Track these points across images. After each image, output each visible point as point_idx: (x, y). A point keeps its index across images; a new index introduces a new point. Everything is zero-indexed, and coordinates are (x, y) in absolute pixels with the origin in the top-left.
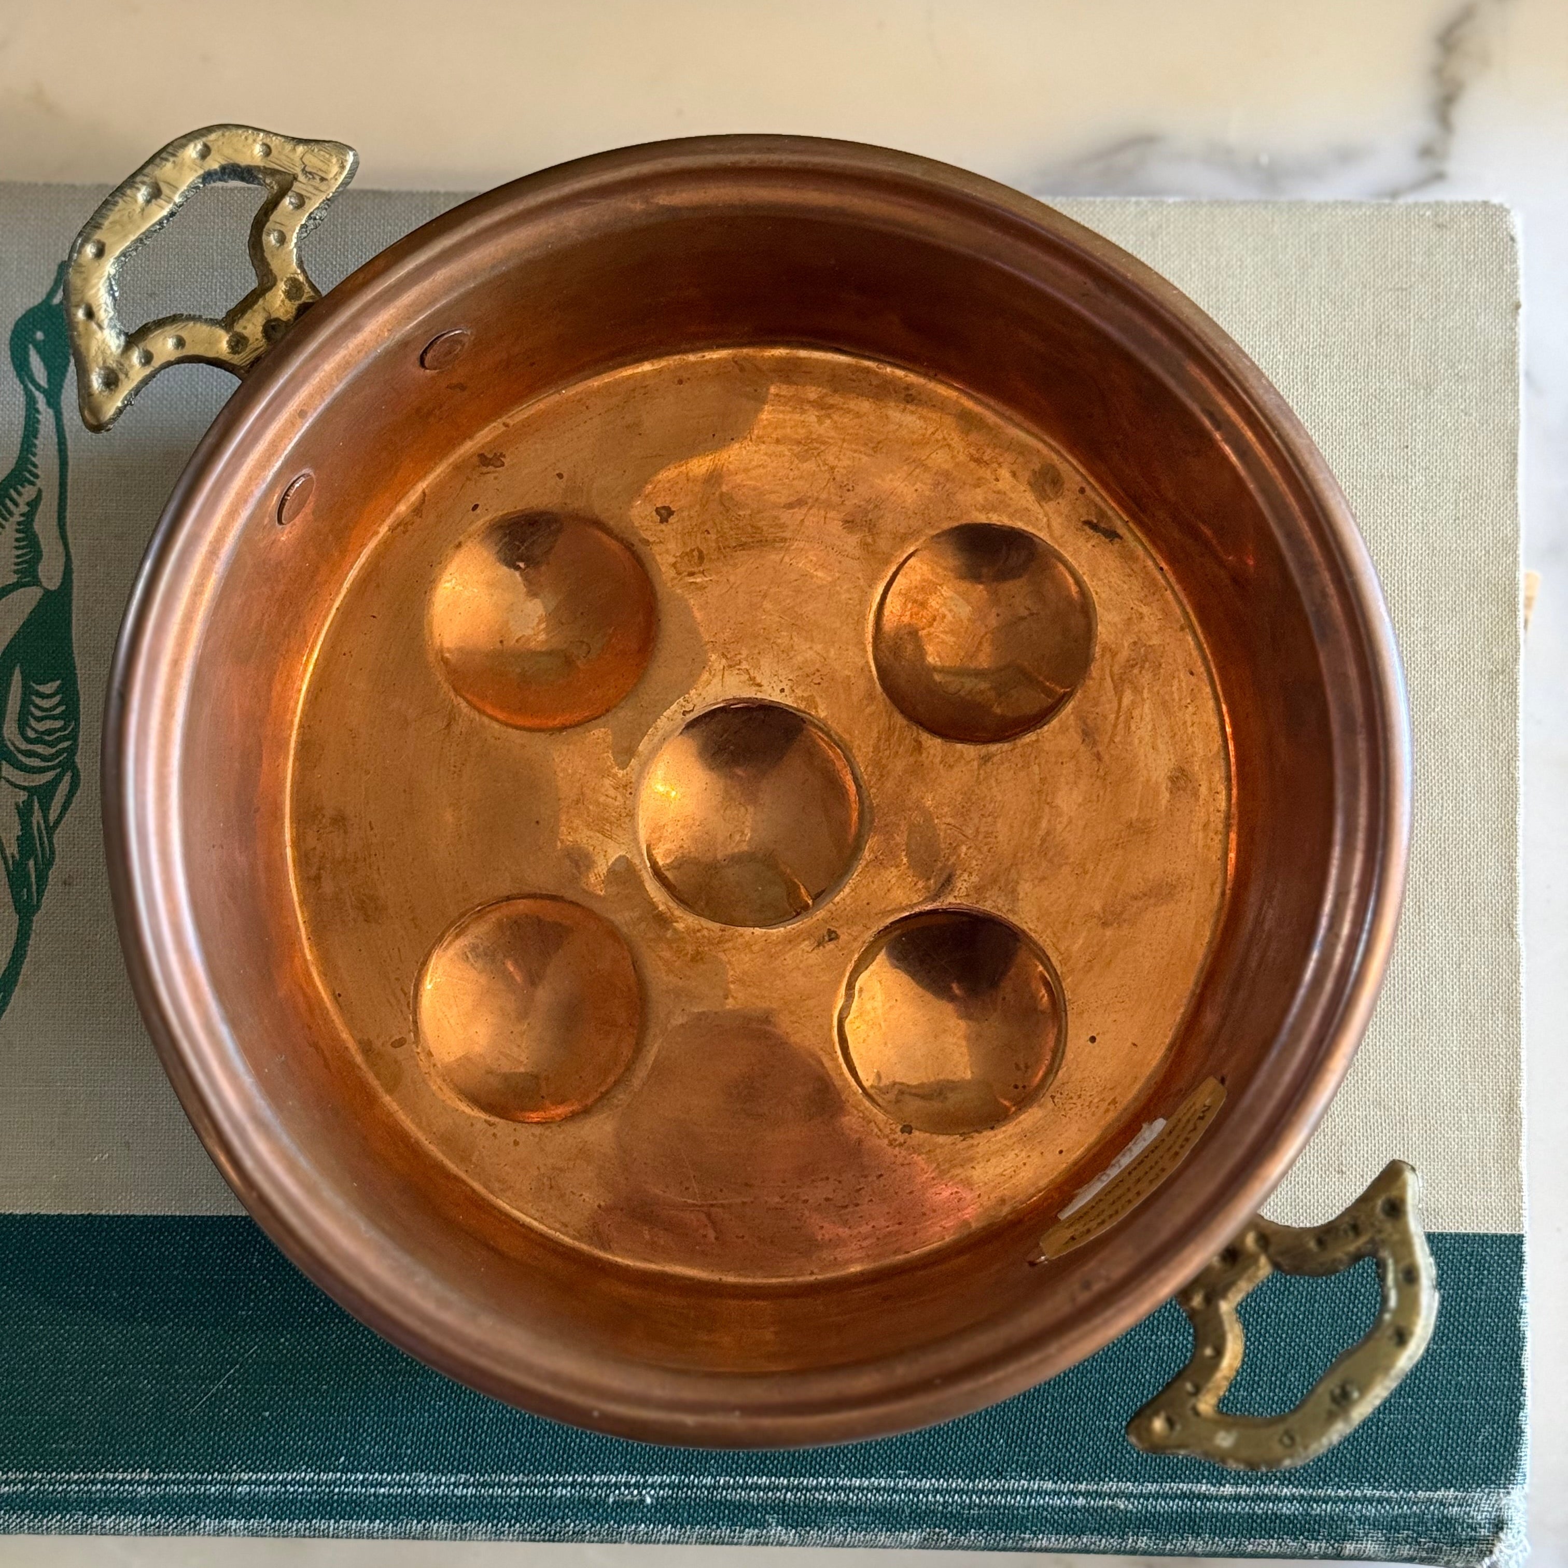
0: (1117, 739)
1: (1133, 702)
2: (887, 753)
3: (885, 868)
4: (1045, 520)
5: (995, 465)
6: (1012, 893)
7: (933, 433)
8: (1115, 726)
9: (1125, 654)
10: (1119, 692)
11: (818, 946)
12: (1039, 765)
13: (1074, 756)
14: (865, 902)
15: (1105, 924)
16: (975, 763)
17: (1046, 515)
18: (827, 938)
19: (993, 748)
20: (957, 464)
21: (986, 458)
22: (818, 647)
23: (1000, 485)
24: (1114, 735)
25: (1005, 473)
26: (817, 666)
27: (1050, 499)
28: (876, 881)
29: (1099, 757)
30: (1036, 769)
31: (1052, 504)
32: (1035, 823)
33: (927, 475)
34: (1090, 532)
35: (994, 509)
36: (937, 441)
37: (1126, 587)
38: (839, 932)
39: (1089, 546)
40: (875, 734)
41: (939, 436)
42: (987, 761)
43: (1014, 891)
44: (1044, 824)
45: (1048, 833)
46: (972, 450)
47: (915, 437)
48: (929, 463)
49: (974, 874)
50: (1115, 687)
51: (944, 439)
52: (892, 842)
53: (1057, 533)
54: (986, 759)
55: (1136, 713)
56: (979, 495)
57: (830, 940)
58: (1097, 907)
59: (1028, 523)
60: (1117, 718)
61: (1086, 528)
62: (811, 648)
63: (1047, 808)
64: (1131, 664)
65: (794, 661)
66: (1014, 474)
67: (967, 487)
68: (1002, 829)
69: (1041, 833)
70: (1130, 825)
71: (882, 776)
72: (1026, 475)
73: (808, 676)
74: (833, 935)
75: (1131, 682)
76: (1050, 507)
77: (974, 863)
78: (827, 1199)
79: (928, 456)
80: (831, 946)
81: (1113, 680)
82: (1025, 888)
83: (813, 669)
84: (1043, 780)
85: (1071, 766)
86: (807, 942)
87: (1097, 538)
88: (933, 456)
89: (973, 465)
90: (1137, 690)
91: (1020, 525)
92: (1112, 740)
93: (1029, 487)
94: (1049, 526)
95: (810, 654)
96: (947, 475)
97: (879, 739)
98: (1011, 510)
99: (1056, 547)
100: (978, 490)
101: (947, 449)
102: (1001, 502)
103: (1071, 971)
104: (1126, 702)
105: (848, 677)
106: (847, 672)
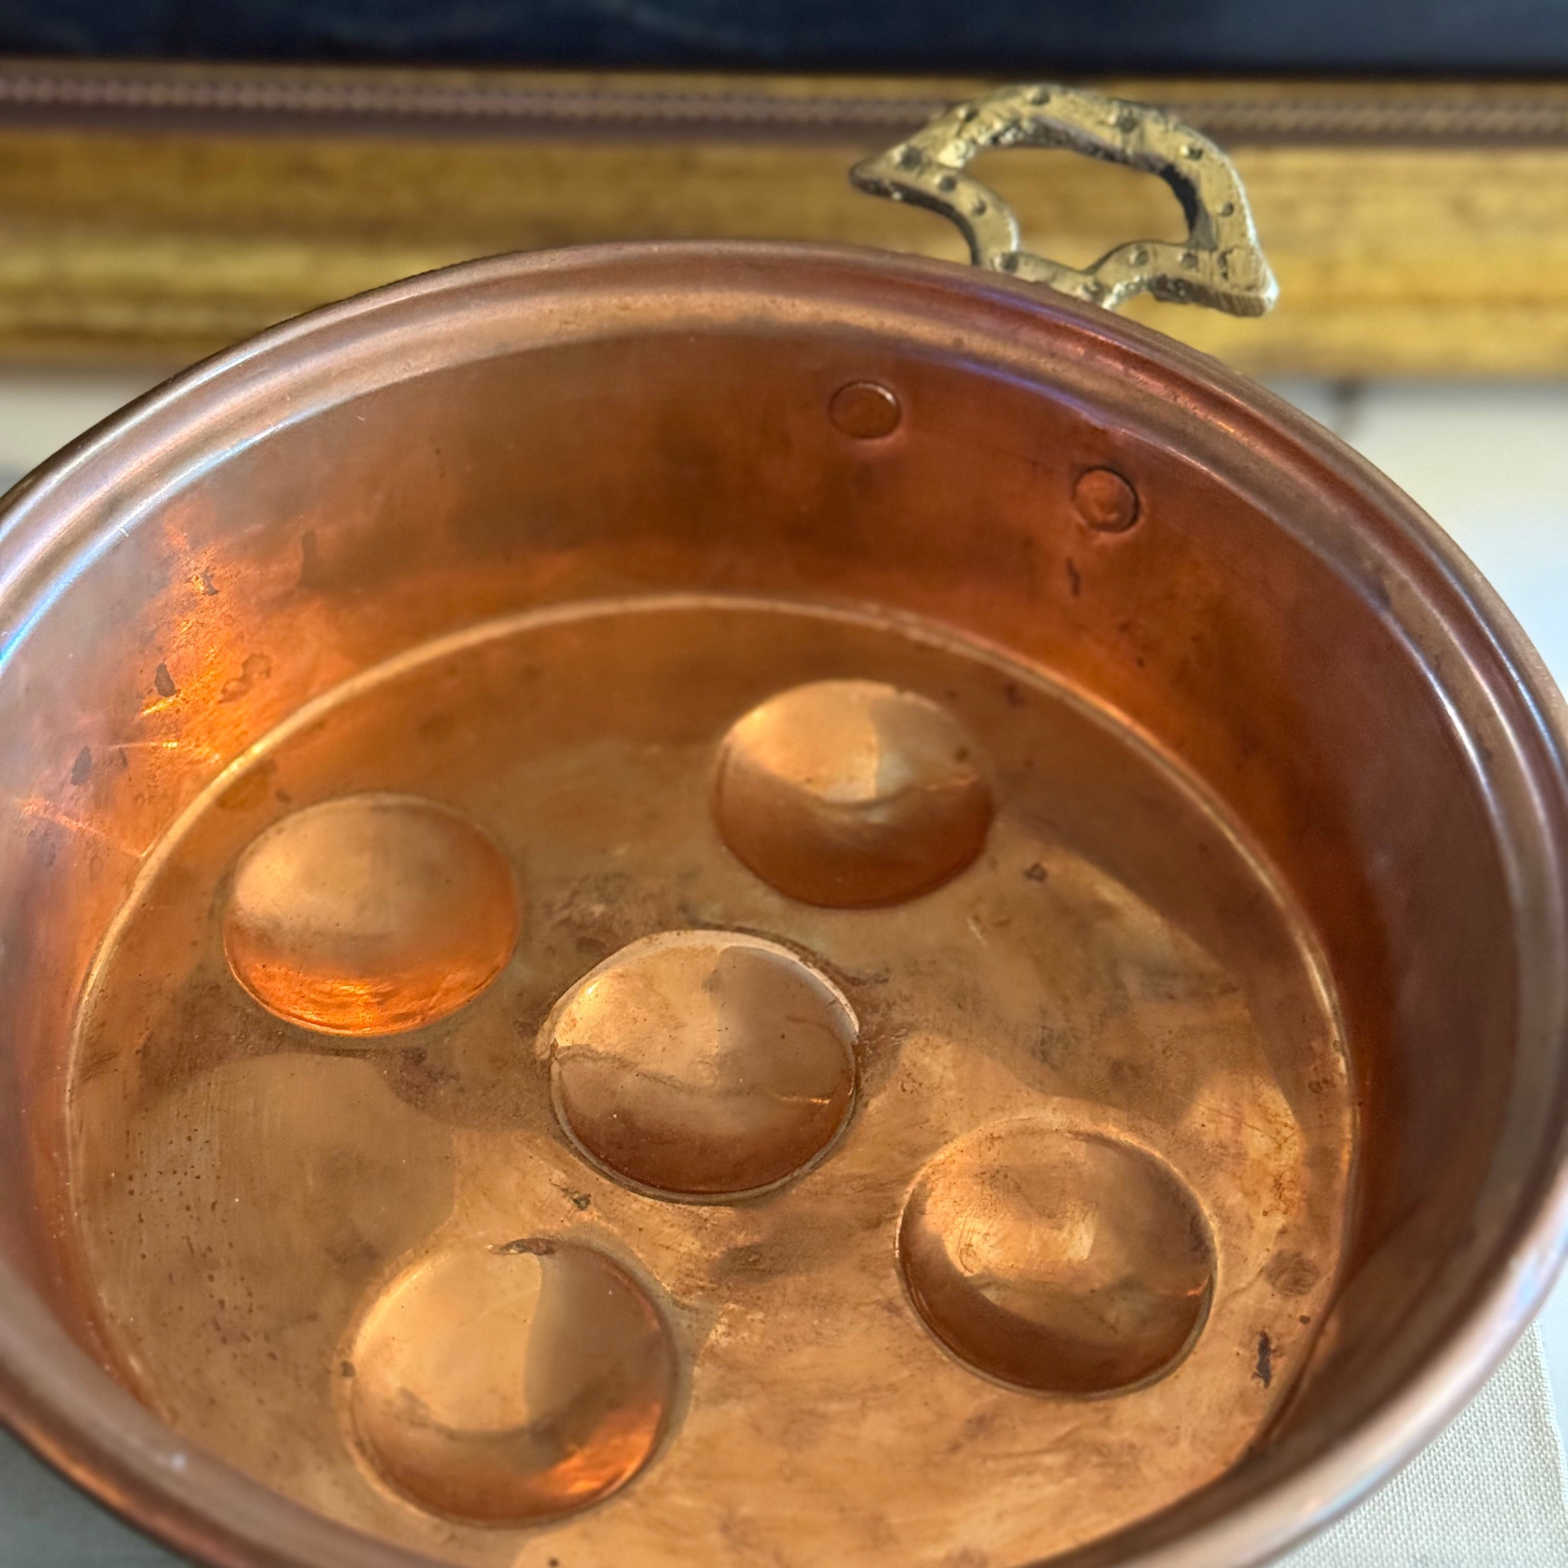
0: (991, 1464)
1: (1050, 1469)
2: (849, 1191)
3: (696, 1235)
4: (1243, 1285)
5: (1283, 1206)
6: (721, 1395)
7: (1286, 1125)
8: (1009, 1456)
9: (1111, 1437)
10: (1056, 1446)
11: (563, 1190)
12: (912, 1376)
13: (942, 1416)
14: (641, 1226)
15: (725, 1528)
16: (878, 1297)
17: (1250, 1285)
18: (576, 1196)
19: (909, 1312)
20: (1260, 1163)
21: (1287, 1193)
22: (951, 1076)
23: (1260, 1220)
24: (995, 1457)
25: (1279, 1221)
26: (926, 1082)
27: (1273, 1285)
28: (675, 1229)
29: (955, 1448)
30: (905, 1373)
31: (1269, 1289)
32: (830, 1395)
33: (1229, 1132)
34: (1256, 1345)
35: (1226, 1220)
36: (1278, 1132)
37: (1204, 1411)
38: (590, 1207)
39: (1236, 1349)
40: (865, 1171)
41: (1286, 1132)
42: (890, 1311)
43: (726, 1396)
44: (834, 1407)
45: (823, 1416)
46: (1288, 1175)
47: (1270, 1105)
48: (1246, 1131)
49: (728, 1339)
50: (1061, 1439)
51: (1286, 1140)
52: (733, 1233)
53: (1234, 1305)
54: (891, 1307)
55: (1038, 1478)
56: (1234, 1199)
57: (576, 1201)
58: (745, 1510)
59: (1227, 1265)
60: (1020, 1455)
61: (1258, 1339)
62: (945, 1068)
63: (857, 1404)
64: (1100, 1449)
65: (921, 1055)
66: (1283, 1232)
67: (1238, 1182)
68: (805, 1356)
69: (822, 1407)
70: (878, 1519)
71: (816, 1194)
72: (1288, 1245)
73: (908, 1075)
74: (583, 1203)
75: (1076, 1456)
76: (1263, 1286)
77: (746, 1334)
78: (222, 1303)
79: (1252, 1127)
80: (568, 1204)
81: (1069, 1434)
82: (737, 1411)
83: (920, 1079)
84: (893, 1388)
85: (926, 1416)
86: (563, 1176)
87: (1251, 1355)
88: (1257, 1133)
89: (1270, 1181)
90: (1069, 1469)
91: (1220, 1258)
92: (985, 1458)
93: (1275, 1253)
94: (1237, 1292)
95: (937, 1069)
96: (1240, 1156)
97: (863, 1177)
98: (1235, 1241)
99: (1213, 1311)
100: (1240, 1195)
101: (1276, 1145)
102: (1239, 1225)
103: (642, 1504)
104: (1048, 1460)
105: (928, 1120)
106: (933, 1117)
